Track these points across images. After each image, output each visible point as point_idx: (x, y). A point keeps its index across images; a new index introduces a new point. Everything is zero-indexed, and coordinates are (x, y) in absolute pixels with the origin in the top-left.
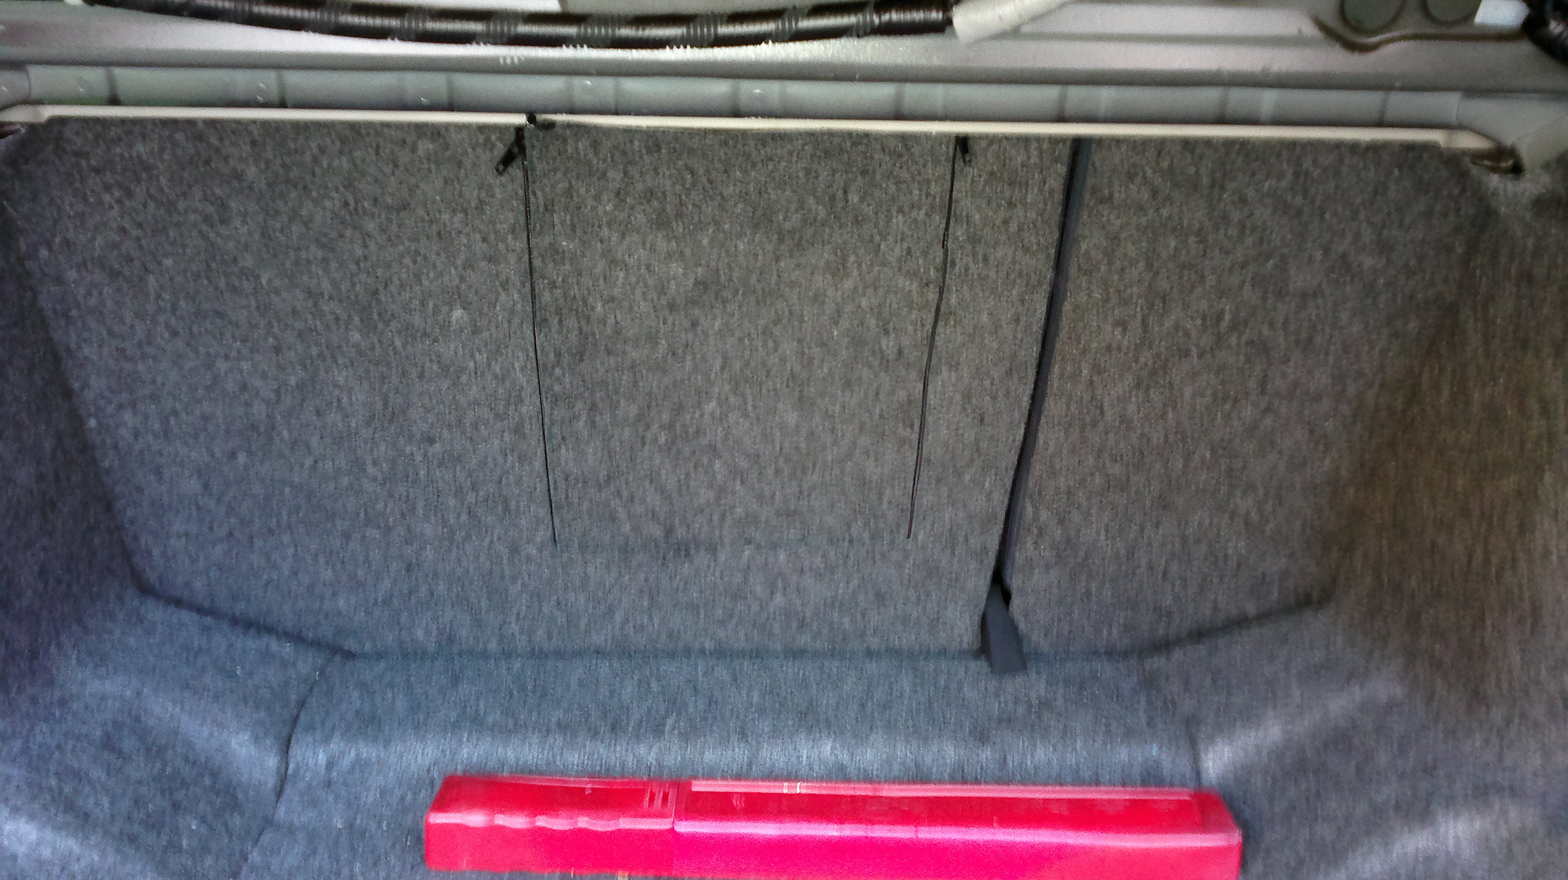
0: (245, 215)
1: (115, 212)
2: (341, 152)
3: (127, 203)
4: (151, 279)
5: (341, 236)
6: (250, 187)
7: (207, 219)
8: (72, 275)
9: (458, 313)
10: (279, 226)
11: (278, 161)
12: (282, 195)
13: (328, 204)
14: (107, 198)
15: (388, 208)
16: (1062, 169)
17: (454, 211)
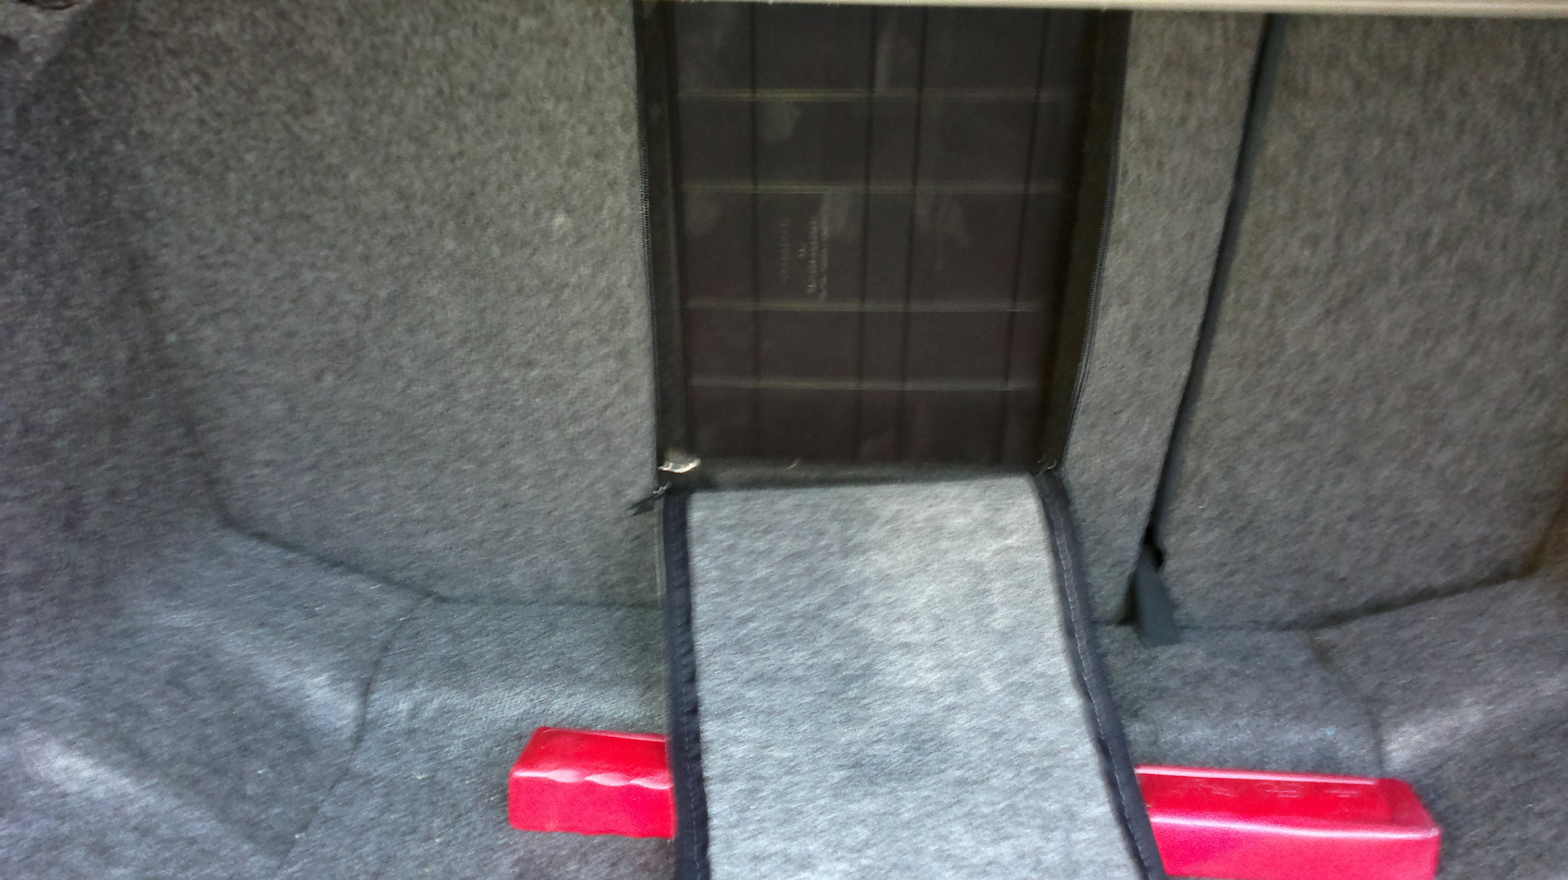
0: (331, 103)
1: (193, 101)
2: (434, 32)
3: (206, 90)
4: (232, 177)
5: (435, 128)
6: (337, 71)
7: (291, 109)
8: (149, 171)
9: (560, 220)
10: (367, 116)
11: (367, 42)
12: (371, 81)
13: (421, 91)
14: (184, 84)
15: (487, 97)
16: (1249, 55)
17: (558, 100)
